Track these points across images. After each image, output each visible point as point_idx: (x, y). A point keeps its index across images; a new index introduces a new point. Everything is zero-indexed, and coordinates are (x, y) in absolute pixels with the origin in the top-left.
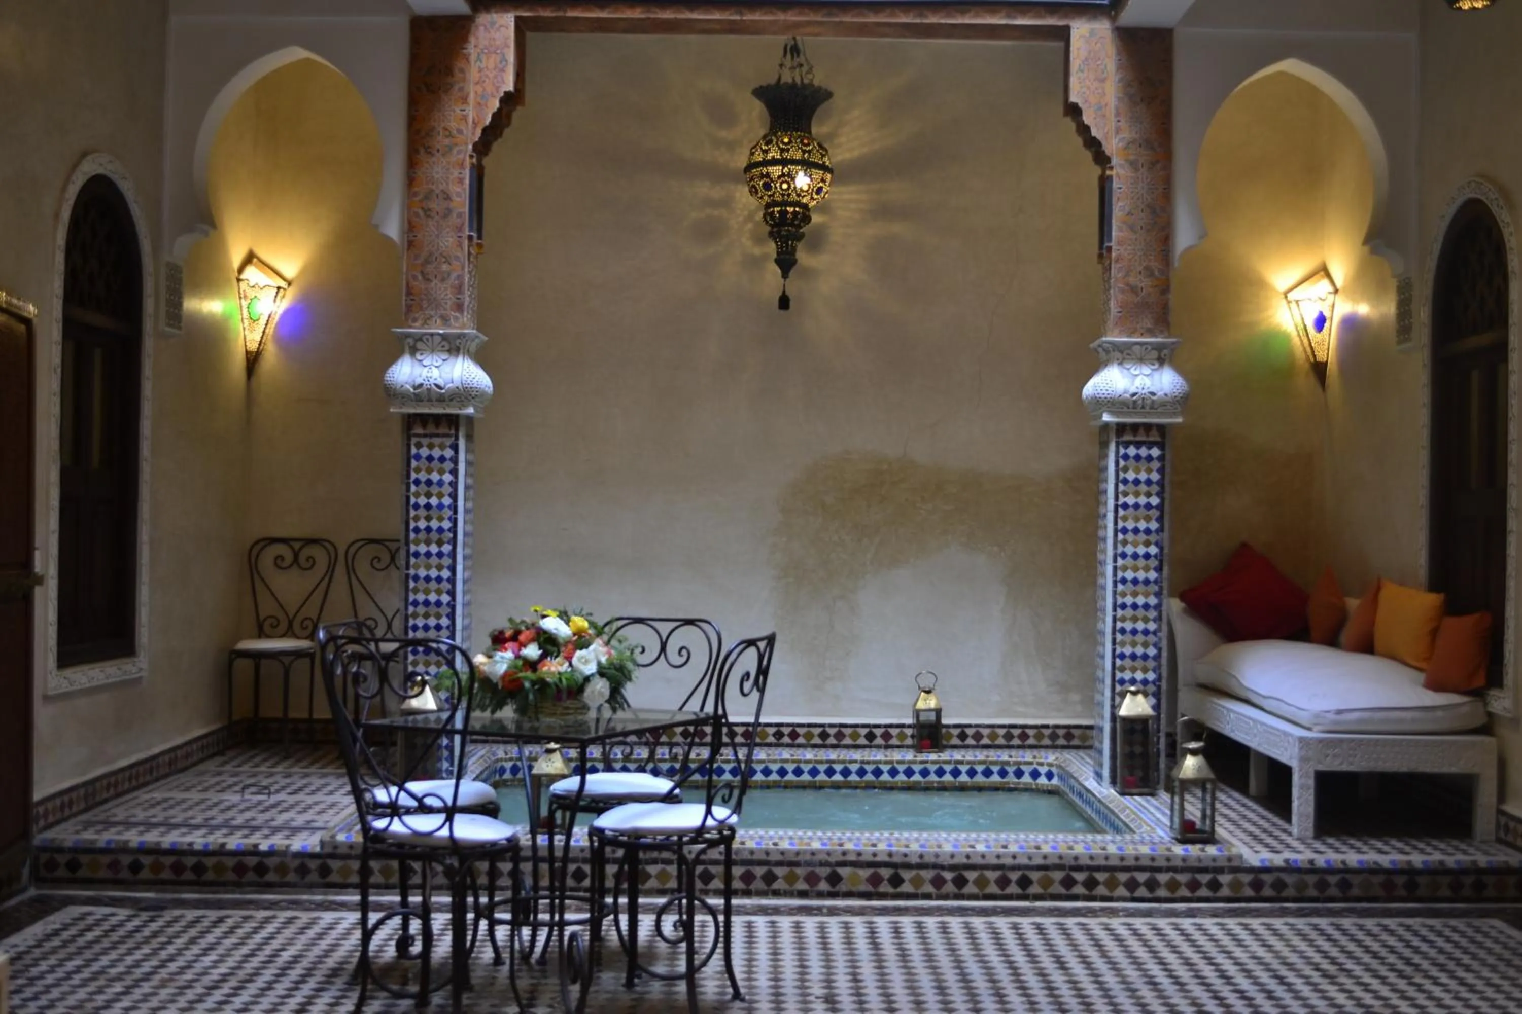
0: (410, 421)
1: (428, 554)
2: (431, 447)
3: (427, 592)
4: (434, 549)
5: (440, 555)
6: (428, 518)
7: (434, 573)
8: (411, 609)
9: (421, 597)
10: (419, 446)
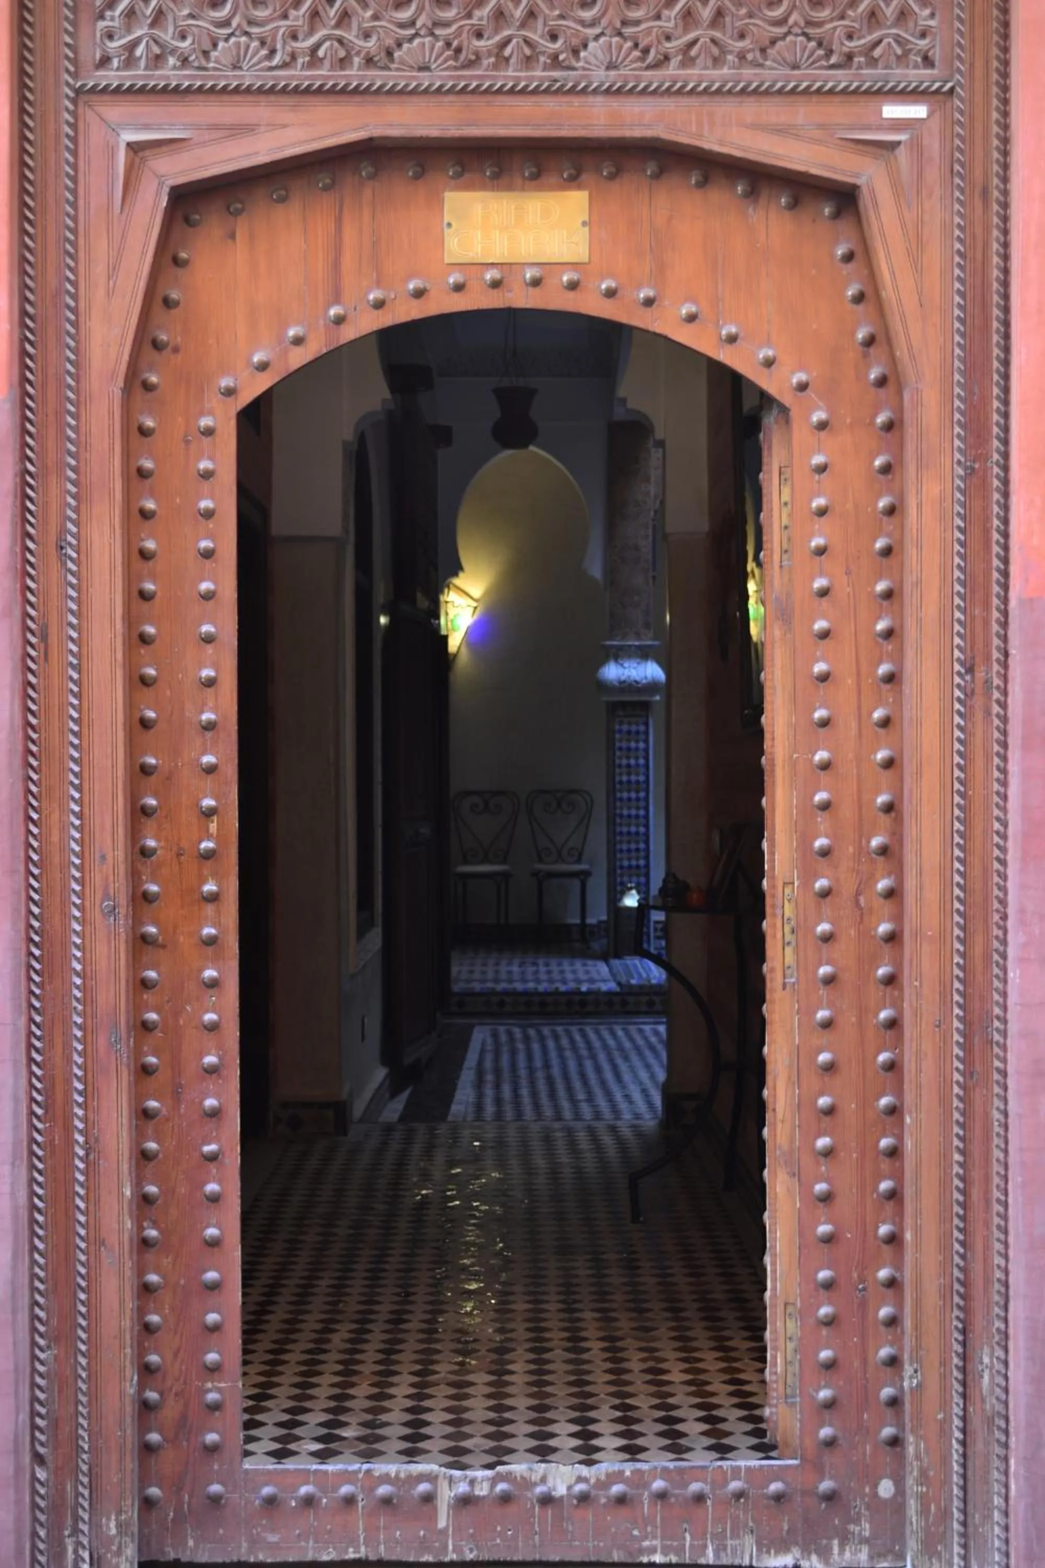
0: (613, 708)
1: (629, 799)
2: (630, 724)
3: (629, 825)
4: (633, 795)
5: (638, 799)
6: (629, 774)
7: (633, 812)
8: (618, 838)
9: (625, 829)
10: (621, 723)
